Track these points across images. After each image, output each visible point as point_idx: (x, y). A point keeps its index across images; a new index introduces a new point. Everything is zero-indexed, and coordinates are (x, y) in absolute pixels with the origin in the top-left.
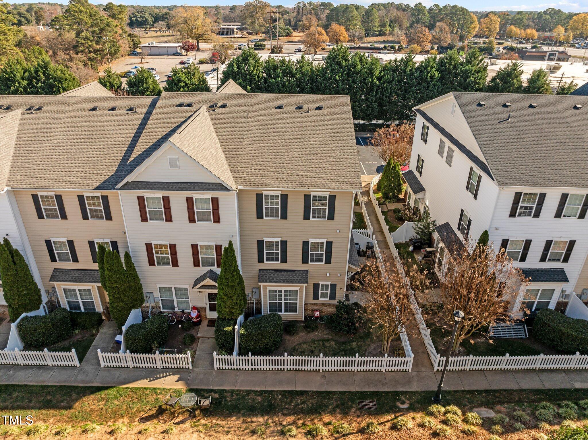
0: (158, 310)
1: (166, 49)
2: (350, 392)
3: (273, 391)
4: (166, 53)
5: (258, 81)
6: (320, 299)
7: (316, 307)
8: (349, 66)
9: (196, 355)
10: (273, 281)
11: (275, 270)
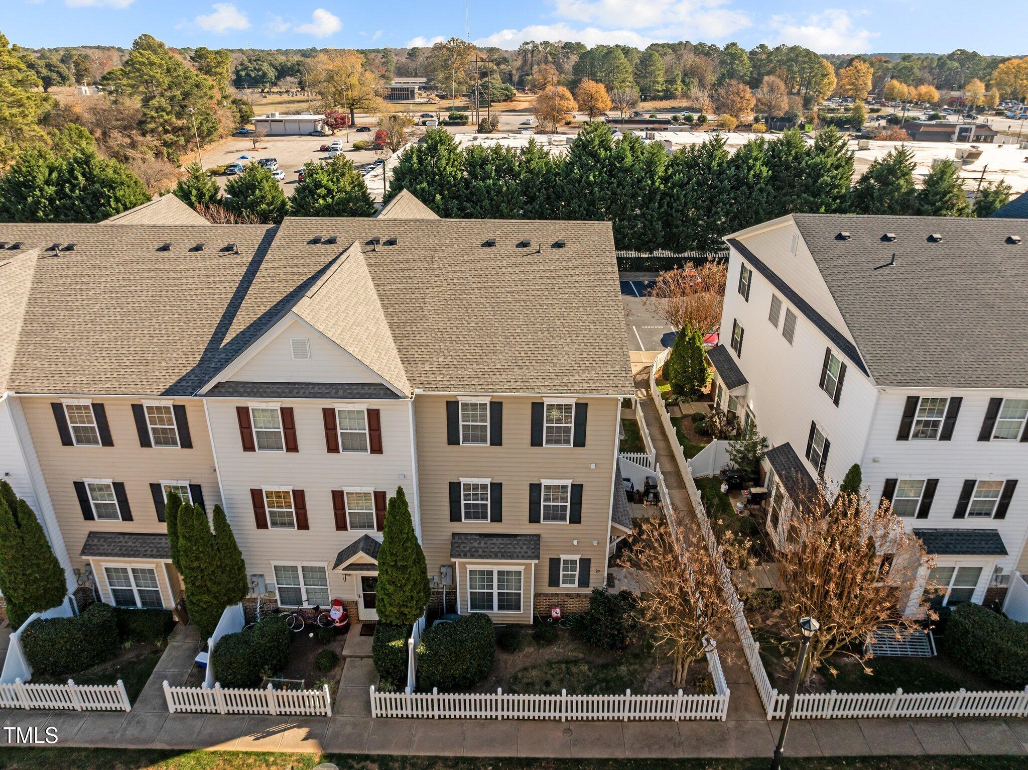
0: (272, 606)
1: (296, 125)
2: (616, 761)
3: (477, 759)
4: (297, 132)
5: (455, 185)
6: (562, 585)
7: (555, 600)
8: (612, 159)
9: (340, 690)
10: (476, 554)
11: (480, 535)
